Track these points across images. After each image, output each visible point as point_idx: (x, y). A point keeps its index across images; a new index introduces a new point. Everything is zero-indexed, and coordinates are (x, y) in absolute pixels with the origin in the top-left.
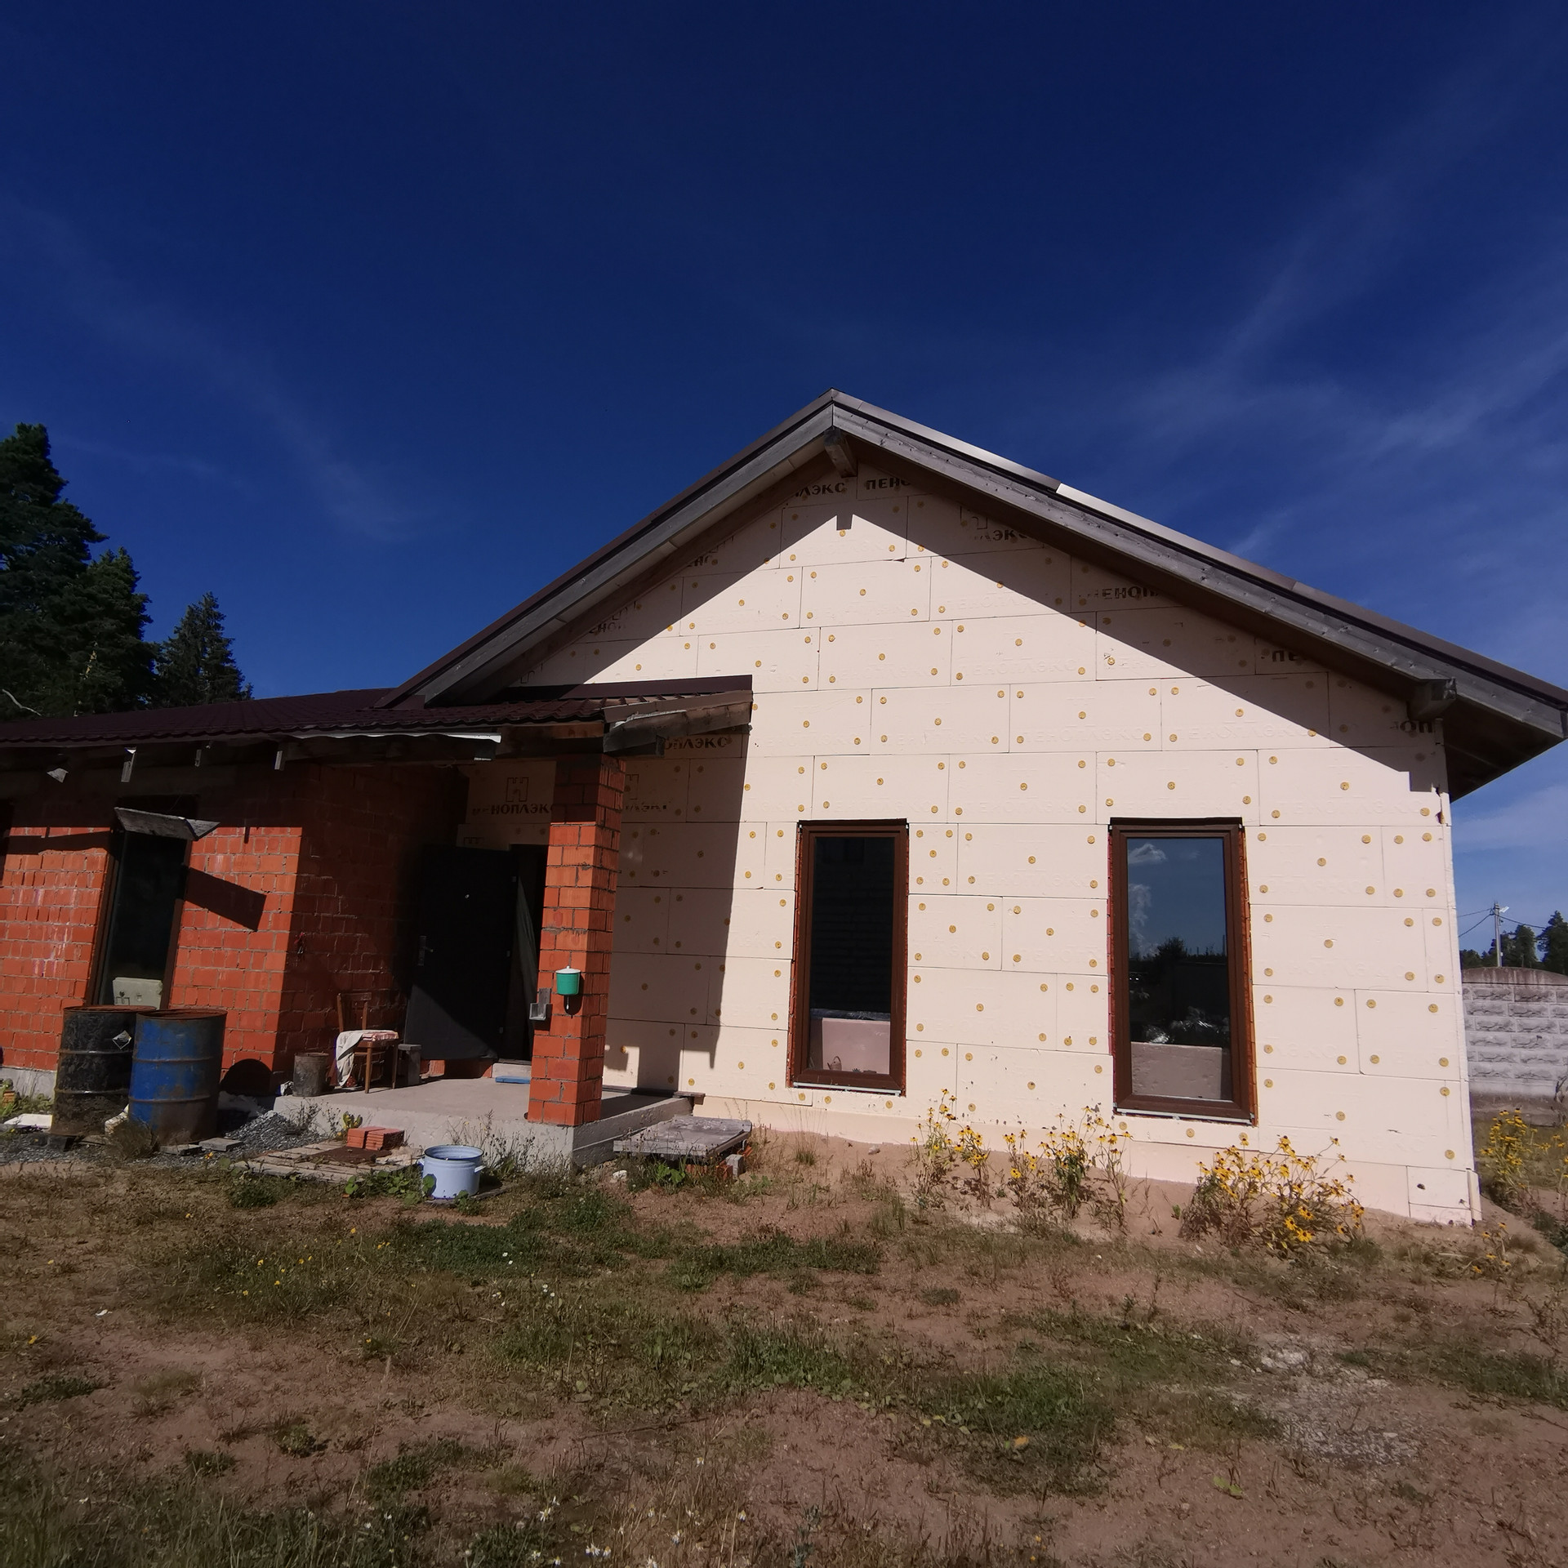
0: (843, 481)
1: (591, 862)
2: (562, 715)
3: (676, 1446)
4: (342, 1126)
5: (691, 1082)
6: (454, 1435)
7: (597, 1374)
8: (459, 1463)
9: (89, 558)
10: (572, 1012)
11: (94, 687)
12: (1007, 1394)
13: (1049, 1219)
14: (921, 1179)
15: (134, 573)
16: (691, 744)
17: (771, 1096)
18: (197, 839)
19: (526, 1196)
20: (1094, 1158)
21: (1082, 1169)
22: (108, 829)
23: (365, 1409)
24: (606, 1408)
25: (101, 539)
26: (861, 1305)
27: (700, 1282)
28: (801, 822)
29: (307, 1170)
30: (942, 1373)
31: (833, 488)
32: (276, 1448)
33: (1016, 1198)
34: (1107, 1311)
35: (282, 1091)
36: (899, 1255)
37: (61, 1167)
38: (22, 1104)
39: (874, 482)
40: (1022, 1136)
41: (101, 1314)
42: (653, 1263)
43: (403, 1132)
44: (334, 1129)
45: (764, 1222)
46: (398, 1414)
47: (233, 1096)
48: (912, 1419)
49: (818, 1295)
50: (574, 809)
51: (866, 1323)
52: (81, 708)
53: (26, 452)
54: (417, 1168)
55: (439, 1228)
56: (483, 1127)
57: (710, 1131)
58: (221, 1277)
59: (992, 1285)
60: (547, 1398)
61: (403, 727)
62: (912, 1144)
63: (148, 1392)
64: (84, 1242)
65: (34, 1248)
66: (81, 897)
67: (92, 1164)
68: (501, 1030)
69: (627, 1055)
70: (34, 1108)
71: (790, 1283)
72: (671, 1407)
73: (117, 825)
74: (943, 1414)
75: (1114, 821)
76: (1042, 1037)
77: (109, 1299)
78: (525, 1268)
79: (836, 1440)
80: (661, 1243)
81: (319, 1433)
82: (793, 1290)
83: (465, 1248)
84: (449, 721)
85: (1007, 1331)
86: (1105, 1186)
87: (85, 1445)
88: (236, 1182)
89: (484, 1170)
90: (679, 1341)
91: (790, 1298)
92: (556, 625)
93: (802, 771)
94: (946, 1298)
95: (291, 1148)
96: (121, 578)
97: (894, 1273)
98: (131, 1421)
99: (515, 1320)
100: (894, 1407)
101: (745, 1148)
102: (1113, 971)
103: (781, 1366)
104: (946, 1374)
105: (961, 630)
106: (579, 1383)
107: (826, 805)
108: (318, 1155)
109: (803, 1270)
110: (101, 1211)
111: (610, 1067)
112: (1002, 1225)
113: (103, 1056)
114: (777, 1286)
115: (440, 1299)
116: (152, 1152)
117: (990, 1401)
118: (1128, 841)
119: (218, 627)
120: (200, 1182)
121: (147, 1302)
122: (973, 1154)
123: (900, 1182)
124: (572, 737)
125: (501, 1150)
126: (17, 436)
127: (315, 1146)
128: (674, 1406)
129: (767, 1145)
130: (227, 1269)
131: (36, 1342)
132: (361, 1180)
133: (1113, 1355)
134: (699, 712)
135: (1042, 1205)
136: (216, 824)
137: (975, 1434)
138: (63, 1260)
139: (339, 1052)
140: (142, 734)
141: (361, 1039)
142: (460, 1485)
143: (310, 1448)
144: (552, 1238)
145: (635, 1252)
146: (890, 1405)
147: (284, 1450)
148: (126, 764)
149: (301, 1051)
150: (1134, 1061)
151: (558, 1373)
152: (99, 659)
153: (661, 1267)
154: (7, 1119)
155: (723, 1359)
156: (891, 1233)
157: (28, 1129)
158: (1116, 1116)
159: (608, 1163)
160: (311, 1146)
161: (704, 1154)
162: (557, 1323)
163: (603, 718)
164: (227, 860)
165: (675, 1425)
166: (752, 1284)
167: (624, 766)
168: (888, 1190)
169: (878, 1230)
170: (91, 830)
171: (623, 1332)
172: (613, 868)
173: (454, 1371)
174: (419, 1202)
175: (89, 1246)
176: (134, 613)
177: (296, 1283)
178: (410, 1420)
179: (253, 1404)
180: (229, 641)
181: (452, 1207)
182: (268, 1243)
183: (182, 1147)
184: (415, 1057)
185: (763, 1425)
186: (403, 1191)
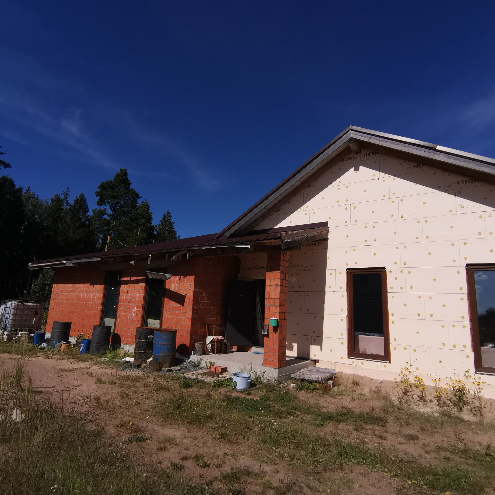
0: (356, 155)
1: (279, 284)
2: (268, 238)
3: (319, 480)
4: (209, 365)
5: (315, 355)
6: (247, 466)
7: (291, 452)
8: (250, 476)
9: (138, 203)
10: (275, 332)
11: (140, 238)
12: (440, 475)
13: (451, 411)
14: (400, 393)
15: (148, 206)
16: (309, 245)
17: (342, 361)
18: (167, 280)
19: (264, 390)
20: (468, 390)
21: (464, 394)
22: (145, 277)
23: (220, 455)
24: (295, 464)
25: (140, 198)
26: (381, 437)
27: (323, 424)
28: (347, 269)
29: (200, 378)
30: (413, 465)
31: (352, 158)
32: (196, 465)
33: (437, 403)
34: (478, 447)
35: (192, 354)
36: (393, 420)
37: (136, 373)
38: (126, 355)
39: (367, 154)
40: (439, 381)
41: (148, 417)
42: (306, 415)
43: (226, 368)
44: (207, 366)
45: (344, 405)
46: (230, 457)
47: (180, 355)
48: (404, 481)
49: (365, 432)
50: (273, 267)
51: (384, 444)
52: (137, 244)
53: (122, 176)
54: (231, 379)
55: (238, 398)
56: (250, 367)
57: (322, 372)
58: (178, 409)
59: (431, 434)
60: (276, 458)
61: (221, 244)
62: (395, 380)
63: (160, 442)
64: (142, 395)
65: (130, 396)
66: (139, 296)
67: (144, 373)
68: (254, 337)
69: (293, 346)
70: (129, 356)
71: (354, 427)
72: (316, 466)
73: (147, 276)
74: (416, 480)
75: (468, 265)
76: (444, 344)
77: (149, 413)
78: (265, 413)
79: (376, 485)
80: (308, 409)
81: (208, 461)
82: (356, 429)
83: (247, 405)
84: (235, 242)
85: (438, 452)
86: (474, 400)
87: (144, 457)
88: (181, 380)
89: (251, 381)
90: (317, 444)
91: (355, 433)
92: (265, 210)
93: (347, 252)
94: (413, 438)
95: (195, 371)
96: (145, 208)
97: (392, 426)
98: (156, 451)
99: (264, 430)
100: (397, 475)
101: (334, 379)
102: (472, 320)
103: (354, 457)
104: (416, 466)
105: (402, 200)
106: (285, 454)
107: (356, 263)
108: (203, 373)
109: (359, 423)
110: (147, 387)
111: (288, 350)
112: (432, 413)
113: (146, 342)
114: (350, 428)
115: (241, 421)
116: (159, 370)
117: (434, 477)
118: (474, 272)
119: (170, 219)
120: (172, 379)
121: (159, 414)
122: (419, 385)
123: (391, 394)
124: (271, 245)
125: (255, 375)
126: (120, 172)
127: (202, 370)
128: (317, 466)
129: (342, 378)
130: (180, 406)
131: (131, 424)
132: (215, 382)
133: (482, 464)
134: (312, 235)
135: (448, 406)
136: (172, 275)
137: (429, 489)
138: (138, 400)
139: (207, 342)
140: (153, 250)
141: (213, 339)
142: (250, 484)
143: (205, 466)
144: (273, 404)
145: (300, 411)
146: (395, 475)
147: (198, 465)
148: (149, 259)
149: (197, 342)
150: (482, 354)
151: (278, 450)
152: (141, 231)
153: (309, 417)
154: (123, 359)
155: (333, 452)
156: (390, 412)
157: (128, 362)
158: (476, 375)
159: (289, 381)
160: (200, 370)
161: (321, 380)
162: (277, 433)
163: (281, 238)
164: (175, 285)
165: (318, 473)
166: (341, 426)
167: (288, 253)
168: (387, 397)
169: (386, 411)
170: (141, 278)
171: (298, 438)
172: (286, 285)
173: (246, 445)
174: (232, 390)
175: (144, 397)
176: (149, 217)
177: (199, 412)
178: (234, 460)
179: (189, 449)
180: (173, 223)
181: (242, 392)
182: (191, 400)
183: (167, 369)
184: (229, 345)
185: (349, 476)
186: (227, 386)
